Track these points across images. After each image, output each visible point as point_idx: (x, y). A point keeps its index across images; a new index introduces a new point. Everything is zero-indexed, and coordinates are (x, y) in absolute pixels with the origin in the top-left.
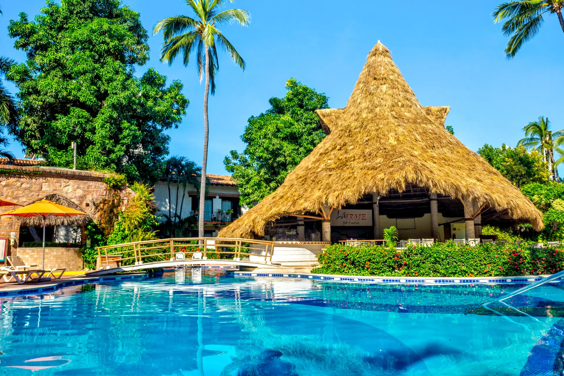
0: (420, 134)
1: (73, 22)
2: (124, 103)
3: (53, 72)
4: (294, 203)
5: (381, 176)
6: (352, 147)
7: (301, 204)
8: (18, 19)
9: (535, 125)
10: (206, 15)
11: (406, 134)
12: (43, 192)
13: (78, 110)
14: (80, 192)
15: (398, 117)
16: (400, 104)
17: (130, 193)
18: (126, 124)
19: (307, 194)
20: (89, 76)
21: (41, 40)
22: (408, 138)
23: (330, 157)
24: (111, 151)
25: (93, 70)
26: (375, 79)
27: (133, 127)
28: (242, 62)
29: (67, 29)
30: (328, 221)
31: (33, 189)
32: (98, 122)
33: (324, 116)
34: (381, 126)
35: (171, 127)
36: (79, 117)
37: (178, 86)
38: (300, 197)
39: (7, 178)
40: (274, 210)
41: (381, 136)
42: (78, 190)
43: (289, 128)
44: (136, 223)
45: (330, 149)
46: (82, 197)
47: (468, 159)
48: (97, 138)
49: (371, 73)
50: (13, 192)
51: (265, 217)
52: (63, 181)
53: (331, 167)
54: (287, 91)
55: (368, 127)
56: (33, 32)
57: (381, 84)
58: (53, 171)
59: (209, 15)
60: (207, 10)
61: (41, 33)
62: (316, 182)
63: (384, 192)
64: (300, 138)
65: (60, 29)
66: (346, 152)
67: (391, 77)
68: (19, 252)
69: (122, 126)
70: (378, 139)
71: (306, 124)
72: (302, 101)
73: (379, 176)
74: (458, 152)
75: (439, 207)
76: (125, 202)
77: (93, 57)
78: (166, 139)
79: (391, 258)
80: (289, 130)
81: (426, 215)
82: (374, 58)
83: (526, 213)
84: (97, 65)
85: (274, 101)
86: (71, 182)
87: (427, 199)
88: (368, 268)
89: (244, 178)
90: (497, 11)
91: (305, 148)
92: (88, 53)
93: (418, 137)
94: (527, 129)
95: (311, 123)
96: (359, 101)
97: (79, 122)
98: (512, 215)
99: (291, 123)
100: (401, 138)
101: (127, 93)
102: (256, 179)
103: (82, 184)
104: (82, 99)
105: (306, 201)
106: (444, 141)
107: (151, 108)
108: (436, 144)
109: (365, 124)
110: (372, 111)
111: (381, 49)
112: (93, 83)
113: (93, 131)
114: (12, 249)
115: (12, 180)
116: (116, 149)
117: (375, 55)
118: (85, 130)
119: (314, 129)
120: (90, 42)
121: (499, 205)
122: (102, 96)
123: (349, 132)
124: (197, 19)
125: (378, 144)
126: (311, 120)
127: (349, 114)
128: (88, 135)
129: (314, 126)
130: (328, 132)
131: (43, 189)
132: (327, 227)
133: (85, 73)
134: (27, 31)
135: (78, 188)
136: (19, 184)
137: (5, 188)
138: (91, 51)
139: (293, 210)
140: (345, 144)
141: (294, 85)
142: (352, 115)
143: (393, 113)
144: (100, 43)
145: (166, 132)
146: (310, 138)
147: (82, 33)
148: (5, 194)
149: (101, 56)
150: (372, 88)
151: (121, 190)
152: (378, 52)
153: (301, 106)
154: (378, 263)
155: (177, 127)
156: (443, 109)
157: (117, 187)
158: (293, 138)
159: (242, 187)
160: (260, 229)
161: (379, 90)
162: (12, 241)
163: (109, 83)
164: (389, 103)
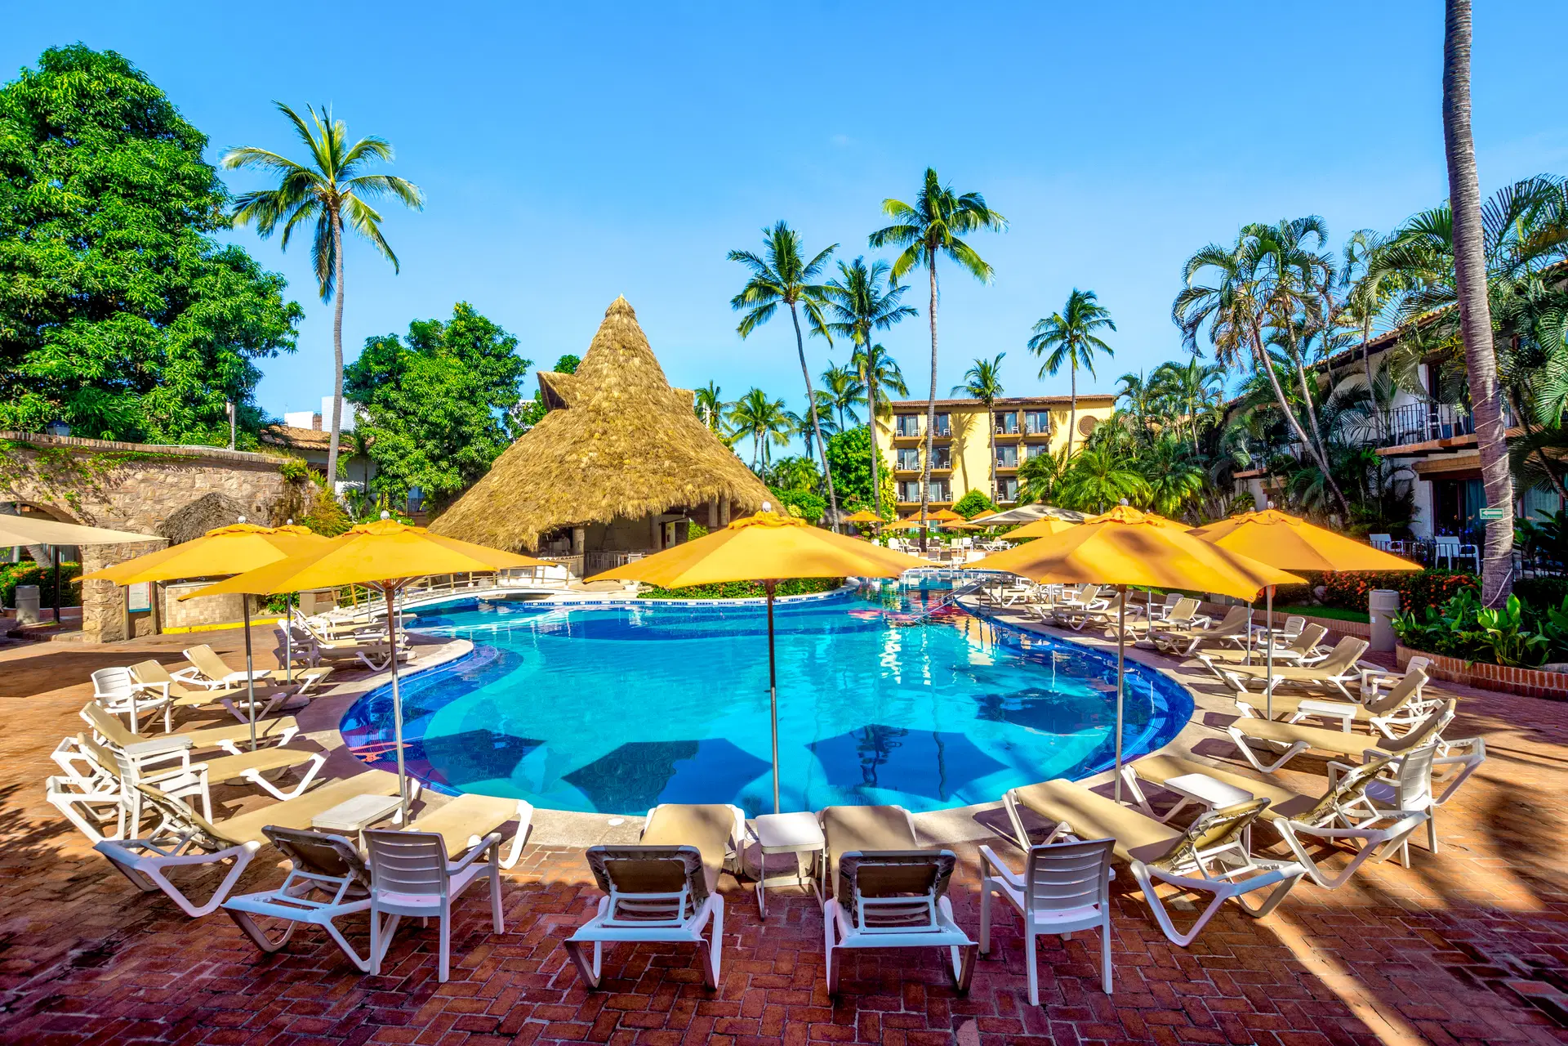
10: (336, 171)
12: (197, 490)
14: (247, 489)
15: (658, 403)
16: (655, 385)
17: (312, 489)
23: (590, 448)
26: (624, 347)
31: (182, 485)
34: (643, 413)
37: (279, 283)
39: (144, 468)
40: (551, 519)
41: (646, 426)
42: (245, 486)
45: (586, 435)
46: (250, 497)
49: (618, 338)
50: (154, 491)
51: (539, 528)
52: (224, 473)
53: (601, 463)
54: (455, 319)
55: (626, 412)
57: (632, 356)
58: (213, 455)
59: (341, 173)
60: (341, 164)
62: (590, 482)
64: (473, 393)
66: (611, 445)
67: (642, 347)
68: (170, 593)
70: (646, 432)
71: (484, 374)
72: (479, 339)
76: (307, 502)
82: (618, 317)
85: (417, 325)
86: (235, 472)
99: (463, 372)
103: (250, 476)
109: (621, 407)
111: (625, 306)
114: (159, 588)
115: (151, 470)
117: (618, 312)
119: (495, 384)
123: (601, 414)
129: (495, 379)
131: (197, 486)
135: (244, 482)
136: (162, 477)
137: (142, 485)
140: (605, 432)
141: (465, 313)
143: (651, 397)
148: (143, 496)
151: (300, 483)
152: (622, 311)
153: (476, 347)
157: (296, 479)
160: (534, 543)
161: (631, 364)
163: (194, 276)
164: (645, 382)
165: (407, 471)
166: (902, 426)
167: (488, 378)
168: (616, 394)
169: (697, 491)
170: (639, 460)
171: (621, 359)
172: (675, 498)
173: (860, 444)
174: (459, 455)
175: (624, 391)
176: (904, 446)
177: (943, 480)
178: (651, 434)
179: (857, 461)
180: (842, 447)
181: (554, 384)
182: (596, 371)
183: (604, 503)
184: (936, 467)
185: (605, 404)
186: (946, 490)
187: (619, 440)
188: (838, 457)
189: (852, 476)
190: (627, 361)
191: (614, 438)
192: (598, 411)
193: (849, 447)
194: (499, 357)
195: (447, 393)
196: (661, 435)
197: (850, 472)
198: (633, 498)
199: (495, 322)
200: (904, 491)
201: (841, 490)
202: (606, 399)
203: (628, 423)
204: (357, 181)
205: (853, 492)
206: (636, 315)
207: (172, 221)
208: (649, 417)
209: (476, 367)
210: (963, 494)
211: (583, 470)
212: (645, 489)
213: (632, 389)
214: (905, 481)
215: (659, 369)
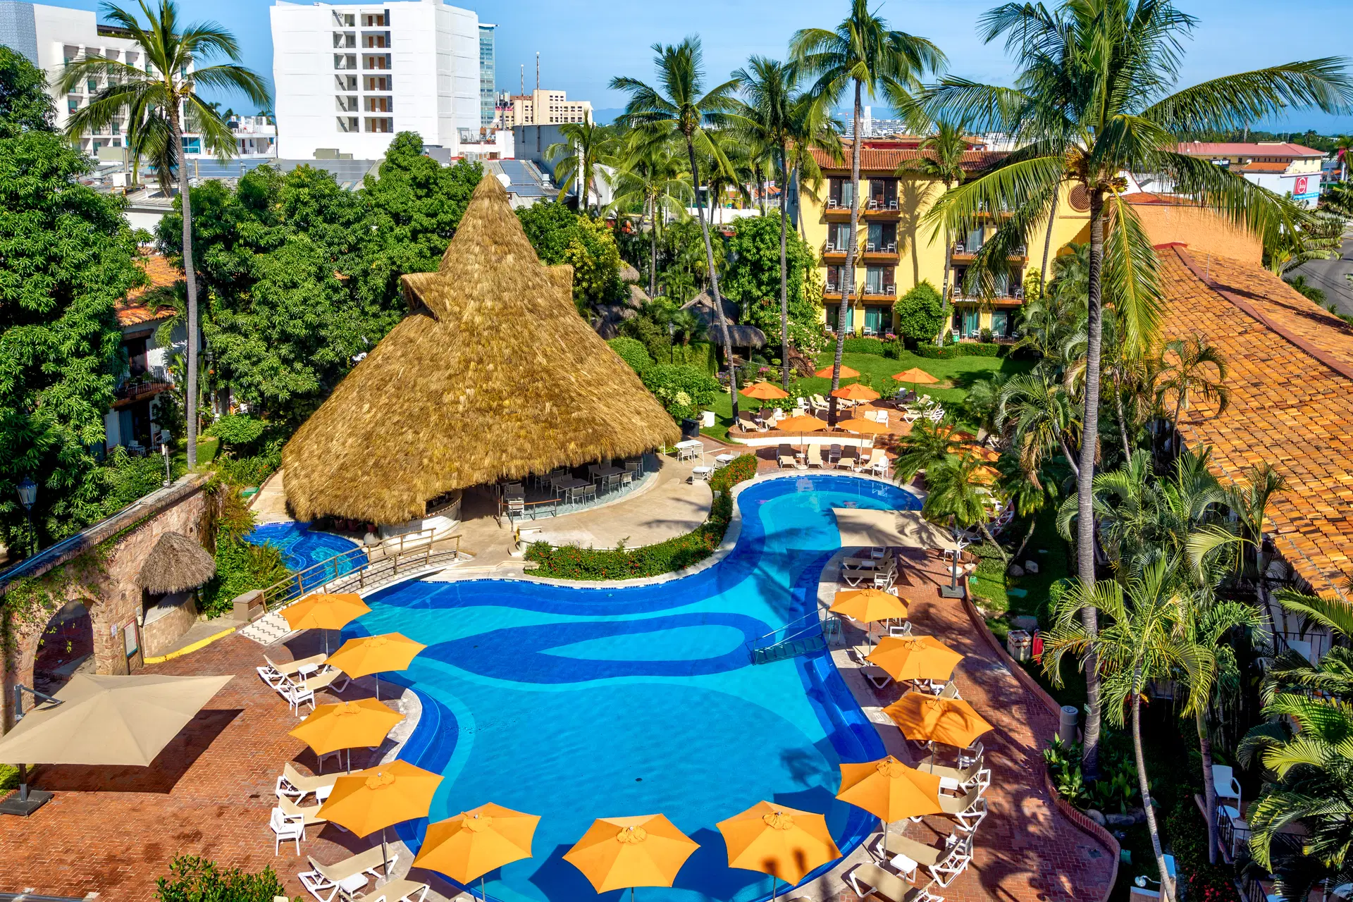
0: (562, 336)
11: (550, 340)
12: (155, 537)
16: (530, 284)
22: (554, 349)
31: (146, 539)
34: (519, 328)
41: (524, 348)
45: (461, 366)
46: (185, 523)
49: (490, 232)
50: (131, 554)
55: (502, 328)
66: (488, 377)
67: (515, 239)
76: (221, 504)
82: (487, 202)
86: (176, 508)
88: (603, 574)
93: (563, 344)
96: (476, 276)
103: (183, 505)
109: (496, 322)
111: (497, 190)
117: (489, 197)
123: (475, 334)
127: (462, 294)
131: (154, 534)
140: (481, 360)
152: (493, 195)
154: (614, 569)
161: (504, 263)
162: (139, 619)
166: (837, 194)
167: (335, 249)
168: (489, 304)
169: (580, 451)
170: (519, 401)
171: (493, 258)
172: (558, 458)
173: (775, 239)
174: (316, 357)
175: (499, 299)
176: (836, 223)
177: (885, 268)
178: (529, 359)
179: (771, 260)
180: (754, 238)
181: (422, 292)
182: (466, 273)
183: (487, 462)
184: (878, 250)
185: (478, 319)
186: (889, 280)
187: (496, 369)
188: (749, 251)
189: (765, 277)
190: (499, 261)
191: (491, 366)
192: (472, 330)
193: (762, 241)
196: (540, 359)
197: (763, 270)
198: (516, 458)
200: (834, 279)
201: (750, 292)
202: (479, 311)
203: (504, 344)
205: (766, 294)
208: (526, 333)
209: (322, 237)
210: (911, 285)
211: (463, 415)
212: (528, 446)
213: (506, 296)
214: (836, 266)
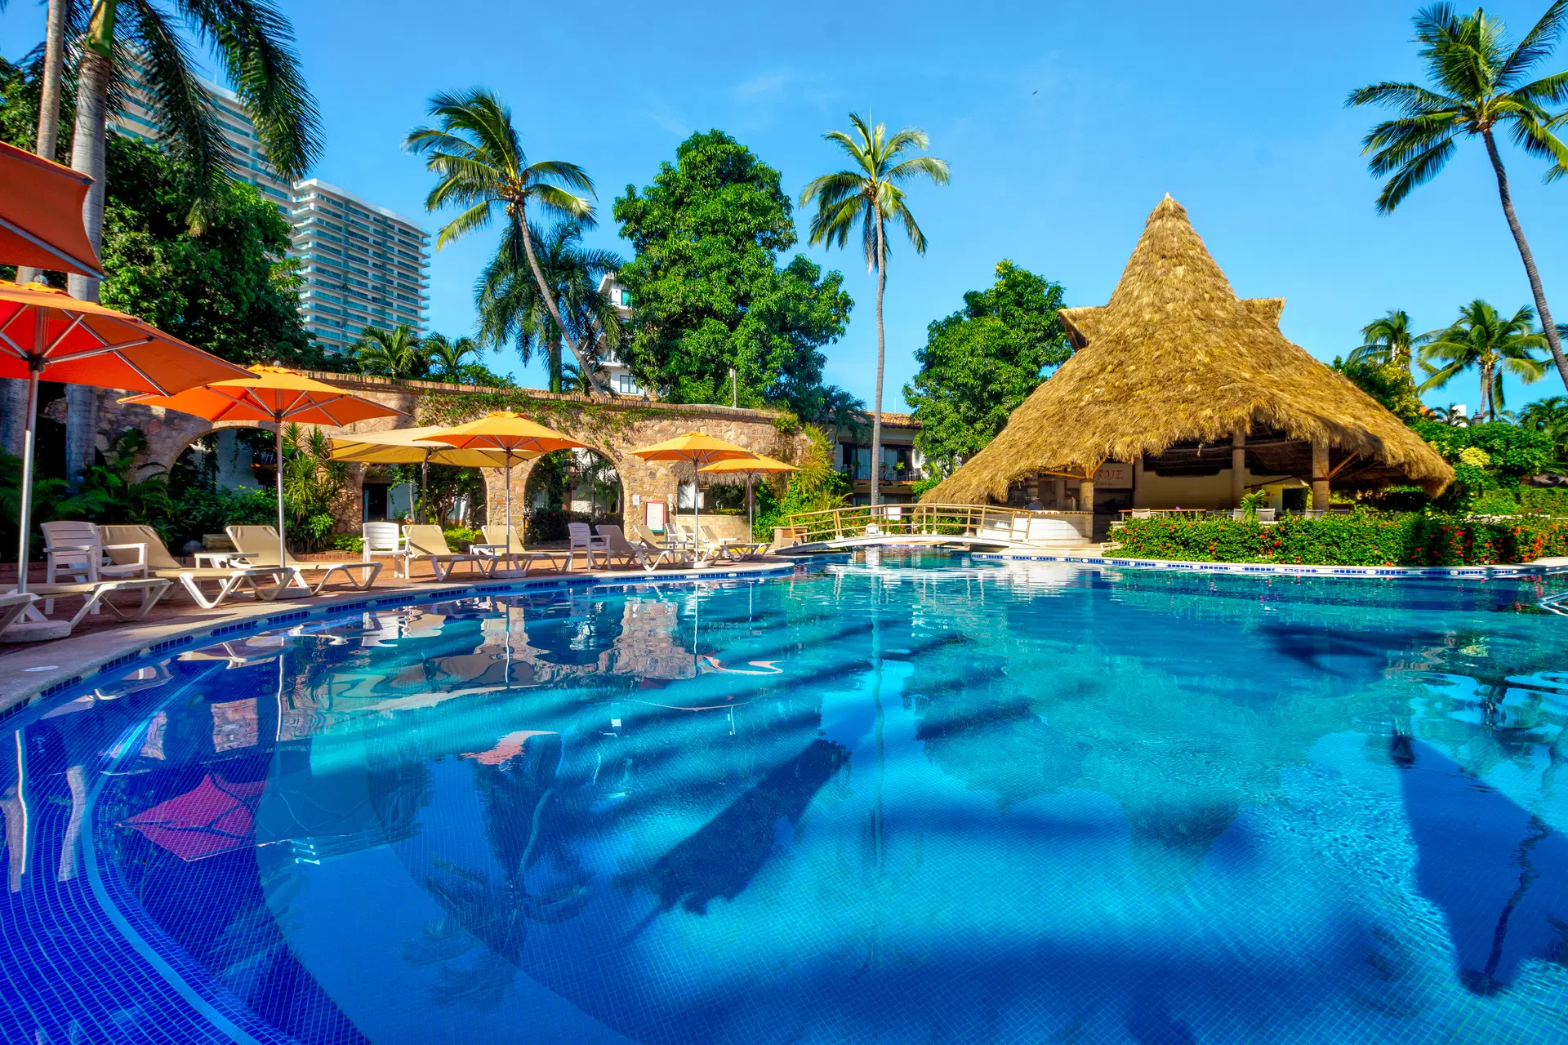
0: (1244, 344)
1: (698, 194)
2: (775, 309)
3: (674, 270)
4: (1054, 454)
5: (1208, 412)
6: (1133, 367)
7: (1067, 456)
8: (624, 195)
9: (1384, 324)
10: (876, 168)
11: (1223, 344)
13: (712, 322)
14: (744, 439)
15: (1207, 318)
16: (1207, 296)
17: (804, 441)
18: (776, 340)
19: (1071, 441)
20: (725, 270)
21: (657, 223)
22: (1226, 352)
23: (1097, 384)
24: (757, 380)
25: (730, 262)
26: (1164, 257)
27: (785, 344)
28: (922, 242)
29: (689, 204)
30: (1091, 480)
32: (740, 335)
33: (1075, 319)
34: (1179, 333)
35: (827, 342)
36: (713, 333)
37: (836, 280)
38: (1061, 445)
39: (660, 420)
40: (1023, 464)
41: (1180, 349)
42: (742, 436)
43: (1001, 338)
44: (818, 482)
45: (1096, 370)
47: (1328, 384)
48: (739, 360)
49: (1157, 248)
51: (1008, 474)
53: (1105, 398)
54: (998, 280)
55: (1156, 335)
56: (645, 212)
57: (1175, 266)
58: (713, 411)
59: (881, 168)
61: (656, 213)
62: (1083, 421)
63: (1213, 437)
64: (1016, 353)
65: (679, 203)
66: (1125, 377)
67: (1191, 253)
68: (679, 520)
69: (773, 343)
70: (1177, 355)
71: (1026, 331)
72: (1021, 295)
73: (1204, 413)
74: (1310, 373)
75: (1246, 458)
76: (799, 452)
77: (729, 243)
78: (821, 360)
79: (1254, 537)
80: (1001, 342)
81: (1223, 472)
82: (1159, 222)
83: (1434, 470)
84: (735, 255)
85: (970, 297)
86: (734, 425)
87: (1227, 447)
88: (1211, 551)
89: (934, 416)
90: (1371, 134)
91: (1025, 369)
92: (721, 236)
93: (1243, 350)
94: (1369, 330)
95: (1034, 330)
96: (1136, 293)
97: (714, 339)
98: (1410, 472)
99: (1003, 332)
100: (1216, 352)
101: (780, 294)
102: (953, 417)
103: (747, 428)
104: (716, 306)
105: (1072, 450)
106: (1287, 356)
107: (806, 315)
108: (1274, 361)
109: (1150, 330)
110: (1160, 310)
111: (1172, 207)
112: (730, 282)
113: (733, 352)
114: (671, 516)
115: (666, 423)
116: (765, 377)
117: (1161, 217)
118: (722, 352)
119: (1040, 340)
120: (725, 221)
121: (1393, 457)
122: (743, 300)
123: (1121, 343)
124: (864, 175)
125: (1177, 363)
126: (1036, 324)
127: (1118, 316)
128: (726, 357)
129: (1039, 334)
130: (1080, 342)
132: (1088, 491)
133: (718, 267)
134: (639, 212)
135: (741, 433)
136: (673, 429)
137: (659, 435)
138: (727, 234)
139: (1053, 464)
140: (1121, 363)
141: (1008, 271)
142: (1127, 314)
143: (1197, 311)
144: (736, 221)
145: (821, 350)
146: (1032, 353)
147: (713, 208)
149: (738, 241)
150: (1159, 272)
151: (793, 435)
152: (1166, 213)
153: (1019, 304)
154: (1231, 543)
155: (835, 341)
156: (1274, 303)
157: (788, 432)
158: (1007, 354)
159: (931, 429)
160: (1001, 491)
161: (1171, 275)
162: (670, 505)
163: (752, 281)
164: (1190, 295)
165: (945, 436)
167: (1032, 335)
168: (1147, 316)
178: (1186, 357)
187: (1137, 369)
190: (1166, 273)
192: (1119, 340)
194: (1041, 310)
195: (972, 354)
199: (1035, 272)
202: (1133, 325)
204: (894, 171)
206: (1187, 215)
207: (739, 243)
209: (1019, 325)
211: (1081, 409)
213: (1170, 307)
215: (1217, 276)
